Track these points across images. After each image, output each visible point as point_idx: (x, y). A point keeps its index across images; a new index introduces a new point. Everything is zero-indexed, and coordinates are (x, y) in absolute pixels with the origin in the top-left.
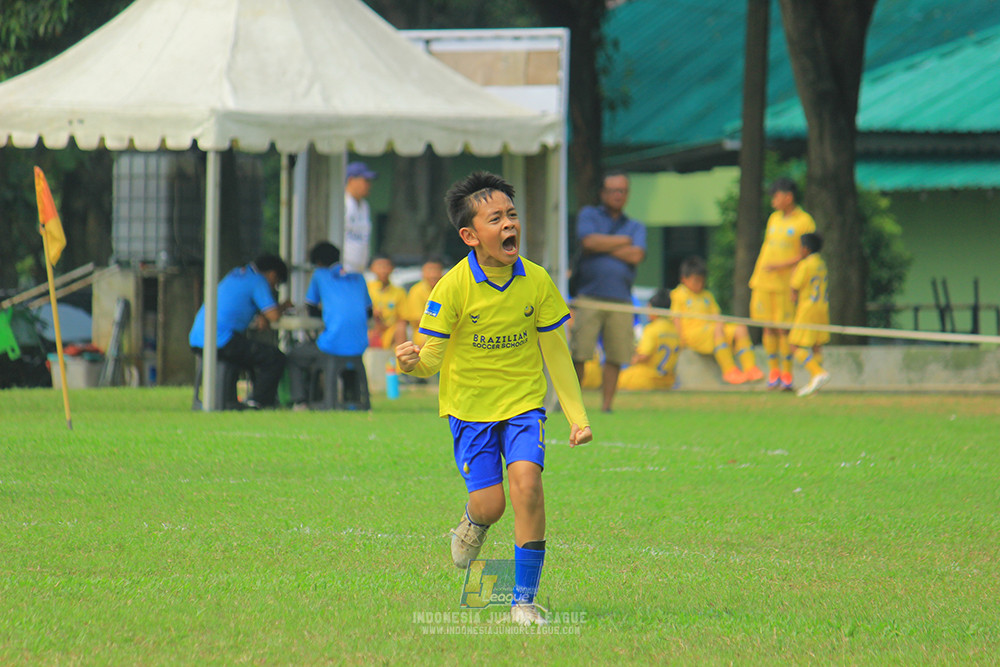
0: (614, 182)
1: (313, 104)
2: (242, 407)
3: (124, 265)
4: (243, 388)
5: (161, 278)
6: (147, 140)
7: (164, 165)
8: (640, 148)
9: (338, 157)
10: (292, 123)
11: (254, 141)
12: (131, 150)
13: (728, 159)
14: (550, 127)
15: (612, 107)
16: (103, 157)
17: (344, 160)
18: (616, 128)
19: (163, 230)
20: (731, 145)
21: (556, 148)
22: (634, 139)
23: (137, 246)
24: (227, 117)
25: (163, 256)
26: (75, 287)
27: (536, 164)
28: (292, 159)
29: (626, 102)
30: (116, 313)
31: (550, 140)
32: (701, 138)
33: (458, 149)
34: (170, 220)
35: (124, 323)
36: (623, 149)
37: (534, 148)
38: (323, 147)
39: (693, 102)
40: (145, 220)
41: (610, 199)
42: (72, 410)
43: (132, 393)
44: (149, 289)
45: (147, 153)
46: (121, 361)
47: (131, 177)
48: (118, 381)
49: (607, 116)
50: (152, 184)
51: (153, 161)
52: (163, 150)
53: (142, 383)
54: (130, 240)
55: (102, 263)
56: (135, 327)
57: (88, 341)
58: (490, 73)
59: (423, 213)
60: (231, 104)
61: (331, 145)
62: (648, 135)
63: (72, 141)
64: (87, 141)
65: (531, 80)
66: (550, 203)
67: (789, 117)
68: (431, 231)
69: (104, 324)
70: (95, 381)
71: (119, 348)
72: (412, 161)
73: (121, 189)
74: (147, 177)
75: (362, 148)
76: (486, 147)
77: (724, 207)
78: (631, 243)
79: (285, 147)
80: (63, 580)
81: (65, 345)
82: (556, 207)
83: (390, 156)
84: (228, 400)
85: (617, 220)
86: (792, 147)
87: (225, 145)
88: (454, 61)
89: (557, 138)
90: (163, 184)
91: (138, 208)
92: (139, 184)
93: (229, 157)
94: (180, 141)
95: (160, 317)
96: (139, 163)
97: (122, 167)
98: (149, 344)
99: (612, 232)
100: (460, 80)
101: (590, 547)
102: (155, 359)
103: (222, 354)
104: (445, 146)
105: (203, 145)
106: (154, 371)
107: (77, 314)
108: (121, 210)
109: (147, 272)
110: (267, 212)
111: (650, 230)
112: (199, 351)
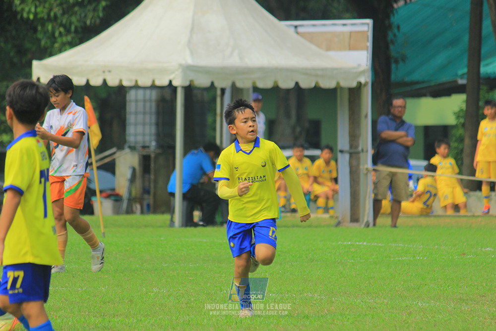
0: (397, 102)
1: (234, 61)
2: (196, 225)
3: (133, 148)
4: (197, 215)
5: (153, 155)
6: (145, 81)
7: (154, 95)
8: (411, 83)
9: (248, 89)
10: (223, 71)
11: (202, 81)
12: (136, 87)
13: (459, 89)
14: (363, 73)
15: (397, 61)
16: (121, 90)
17: (251, 90)
18: (398, 73)
19: (153, 130)
20: (462, 81)
21: (366, 84)
22: (407, 79)
23: (140, 139)
24: (188, 69)
25: (154, 144)
26: (106, 160)
27: (355, 93)
28: (223, 91)
29: (404, 59)
30: (128, 174)
31: (363, 79)
32: (445, 78)
33: (312, 85)
34: (157, 124)
35: (132, 180)
36: (402, 84)
37: (354, 84)
38: (239, 85)
39: (441, 58)
40: (144, 124)
41: (396, 111)
42: (105, 227)
43: (137, 218)
44: (146, 161)
45: (145, 88)
46: (131, 200)
47: (136, 101)
48: (130, 211)
49: (393, 66)
50: (148, 105)
51: (148, 92)
52: (153, 87)
53: (142, 212)
54: (136, 135)
55: (121, 147)
56: (138, 181)
57: (113, 190)
58: (330, 44)
59: (293, 119)
60: (190, 61)
61: (244, 83)
62: (416, 77)
63: (105, 81)
64: (113, 82)
65: (351, 48)
66: (362, 114)
67: (493, 66)
68: (298, 129)
69: (122, 181)
70: (117, 211)
71: (130, 193)
72: (288, 91)
73: (131, 108)
74: (145, 101)
75: (261, 85)
76: (327, 84)
77: (457, 116)
78: (407, 136)
79: (219, 85)
80: (100, 320)
81: (101, 192)
82: (366, 116)
83: (276, 89)
84: (188, 222)
85: (400, 123)
87: (187, 84)
88: (310, 37)
89: (366, 78)
90: (154, 104)
91: (140, 117)
92: (141, 104)
93: (189, 90)
94: (163, 82)
95: (152, 177)
96: (140, 93)
97: (131, 96)
98: (146, 191)
99: (396, 129)
100: (314, 48)
101: (385, 301)
102: (150, 199)
103: (185, 196)
104: (306, 83)
105: (175, 83)
106: (148, 205)
107: (107, 175)
108: (131, 119)
109: (145, 152)
110: (210, 119)
111: (417, 127)
112: (173, 195)
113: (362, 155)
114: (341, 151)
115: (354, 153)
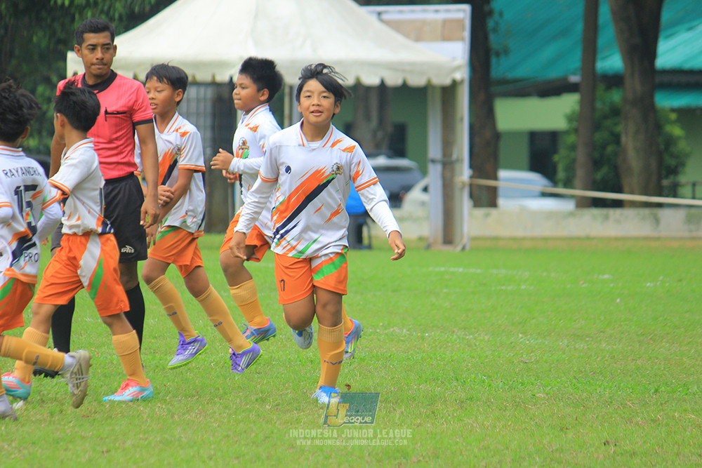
1: (305, 53)
6: (204, 76)
7: (209, 93)
8: (515, 81)
10: (292, 65)
12: (194, 83)
13: (573, 88)
14: (457, 68)
15: (498, 54)
18: (500, 68)
19: (209, 134)
20: (575, 79)
21: (462, 81)
22: (510, 75)
25: (209, 151)
27: (449, 92)
29: (506, 51)
31: (458, 76)
32: (554, 73)
33: (399, 82)
34: (213, 128)
36: (504, 82)
37: (447, 81)
39: (549, 52)
47: (188, 100)
49: (494, 60)
50: (202, 105)
51: (202, 90)
52: (213, 83)
58: (419, 33)
59: (374, 123)
60: (253, 53)
62: (520, 73)
65: (446, 38)
66: (458, 116)
67: (612, 61)
68: (380, 134)
72: (368, 89)
74: (198, 100)
76: (416, 81)
77: (570, 118)
79: (288, 81)
80: (150, 357)
82: (462, 119)
83: (358, 86)
86: (614, 81)
88: (396, 25)
89: (462, 74)
90: (209, 104)
92: (193, 105)
94: (223, 77)
96: (193, 91)
100: (400, 38)
101: (486, 338)
104: (393, 80)
113: (457, 166)
114: (433, 161)
115: (448, 164)
